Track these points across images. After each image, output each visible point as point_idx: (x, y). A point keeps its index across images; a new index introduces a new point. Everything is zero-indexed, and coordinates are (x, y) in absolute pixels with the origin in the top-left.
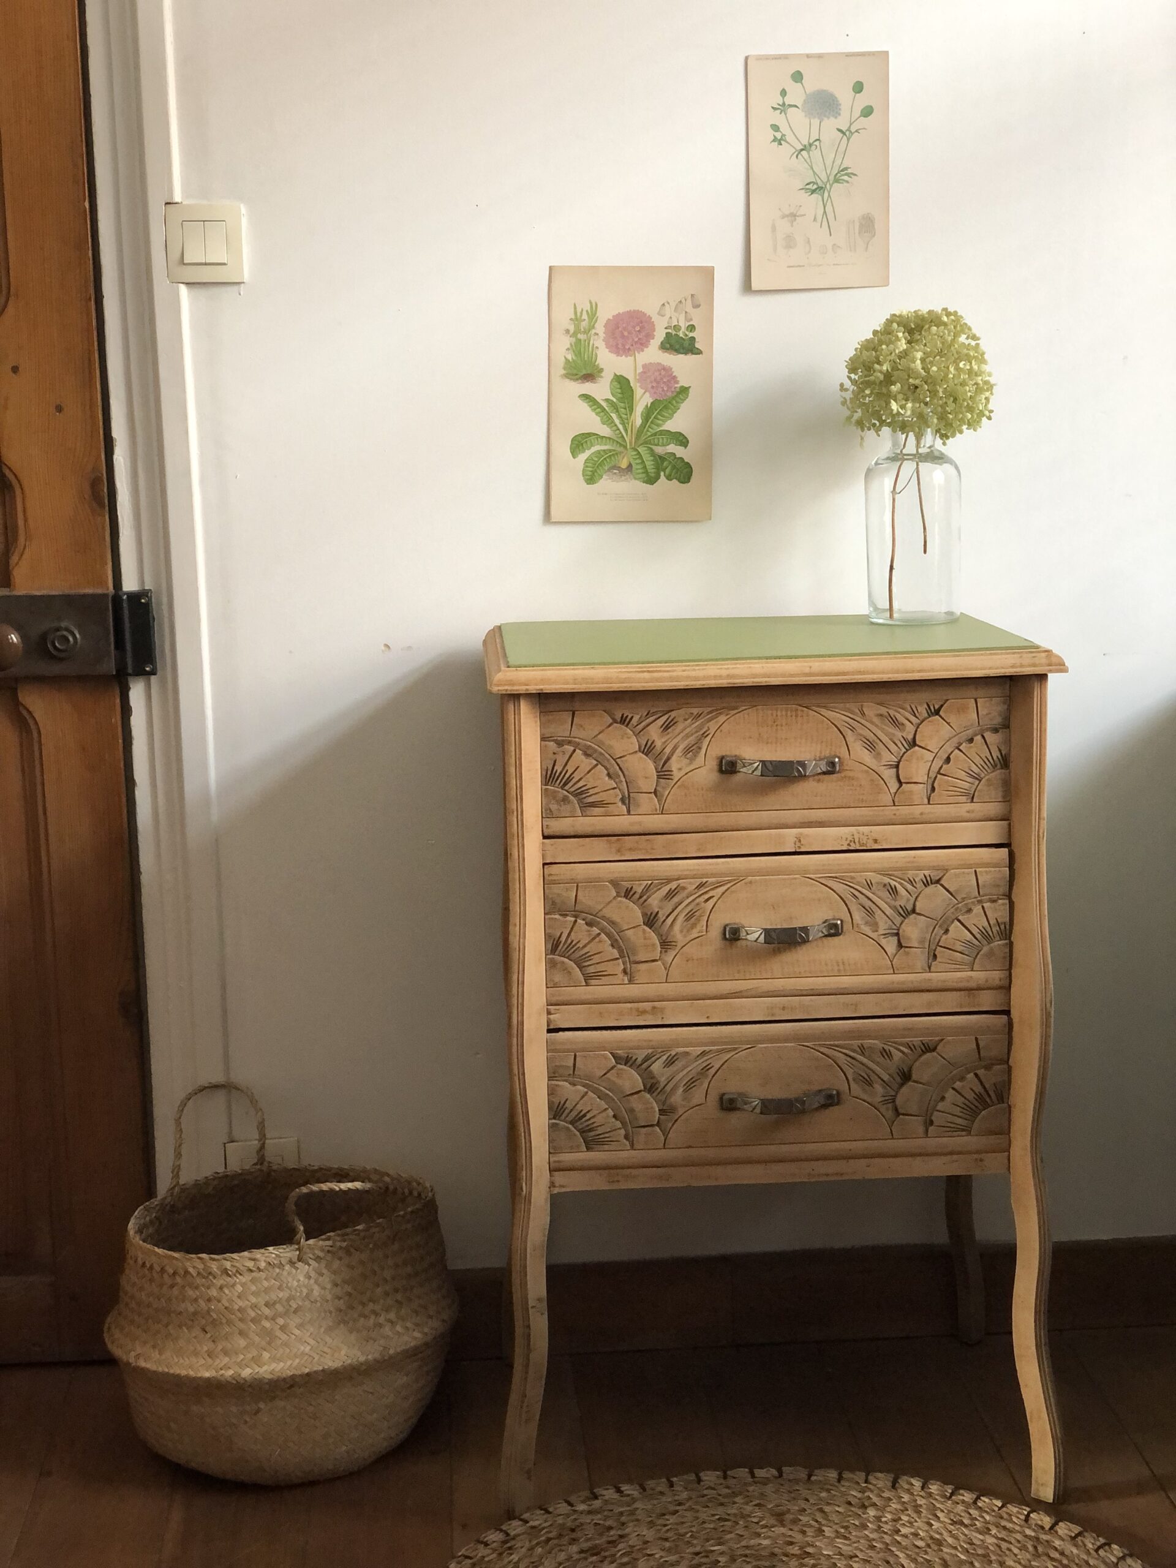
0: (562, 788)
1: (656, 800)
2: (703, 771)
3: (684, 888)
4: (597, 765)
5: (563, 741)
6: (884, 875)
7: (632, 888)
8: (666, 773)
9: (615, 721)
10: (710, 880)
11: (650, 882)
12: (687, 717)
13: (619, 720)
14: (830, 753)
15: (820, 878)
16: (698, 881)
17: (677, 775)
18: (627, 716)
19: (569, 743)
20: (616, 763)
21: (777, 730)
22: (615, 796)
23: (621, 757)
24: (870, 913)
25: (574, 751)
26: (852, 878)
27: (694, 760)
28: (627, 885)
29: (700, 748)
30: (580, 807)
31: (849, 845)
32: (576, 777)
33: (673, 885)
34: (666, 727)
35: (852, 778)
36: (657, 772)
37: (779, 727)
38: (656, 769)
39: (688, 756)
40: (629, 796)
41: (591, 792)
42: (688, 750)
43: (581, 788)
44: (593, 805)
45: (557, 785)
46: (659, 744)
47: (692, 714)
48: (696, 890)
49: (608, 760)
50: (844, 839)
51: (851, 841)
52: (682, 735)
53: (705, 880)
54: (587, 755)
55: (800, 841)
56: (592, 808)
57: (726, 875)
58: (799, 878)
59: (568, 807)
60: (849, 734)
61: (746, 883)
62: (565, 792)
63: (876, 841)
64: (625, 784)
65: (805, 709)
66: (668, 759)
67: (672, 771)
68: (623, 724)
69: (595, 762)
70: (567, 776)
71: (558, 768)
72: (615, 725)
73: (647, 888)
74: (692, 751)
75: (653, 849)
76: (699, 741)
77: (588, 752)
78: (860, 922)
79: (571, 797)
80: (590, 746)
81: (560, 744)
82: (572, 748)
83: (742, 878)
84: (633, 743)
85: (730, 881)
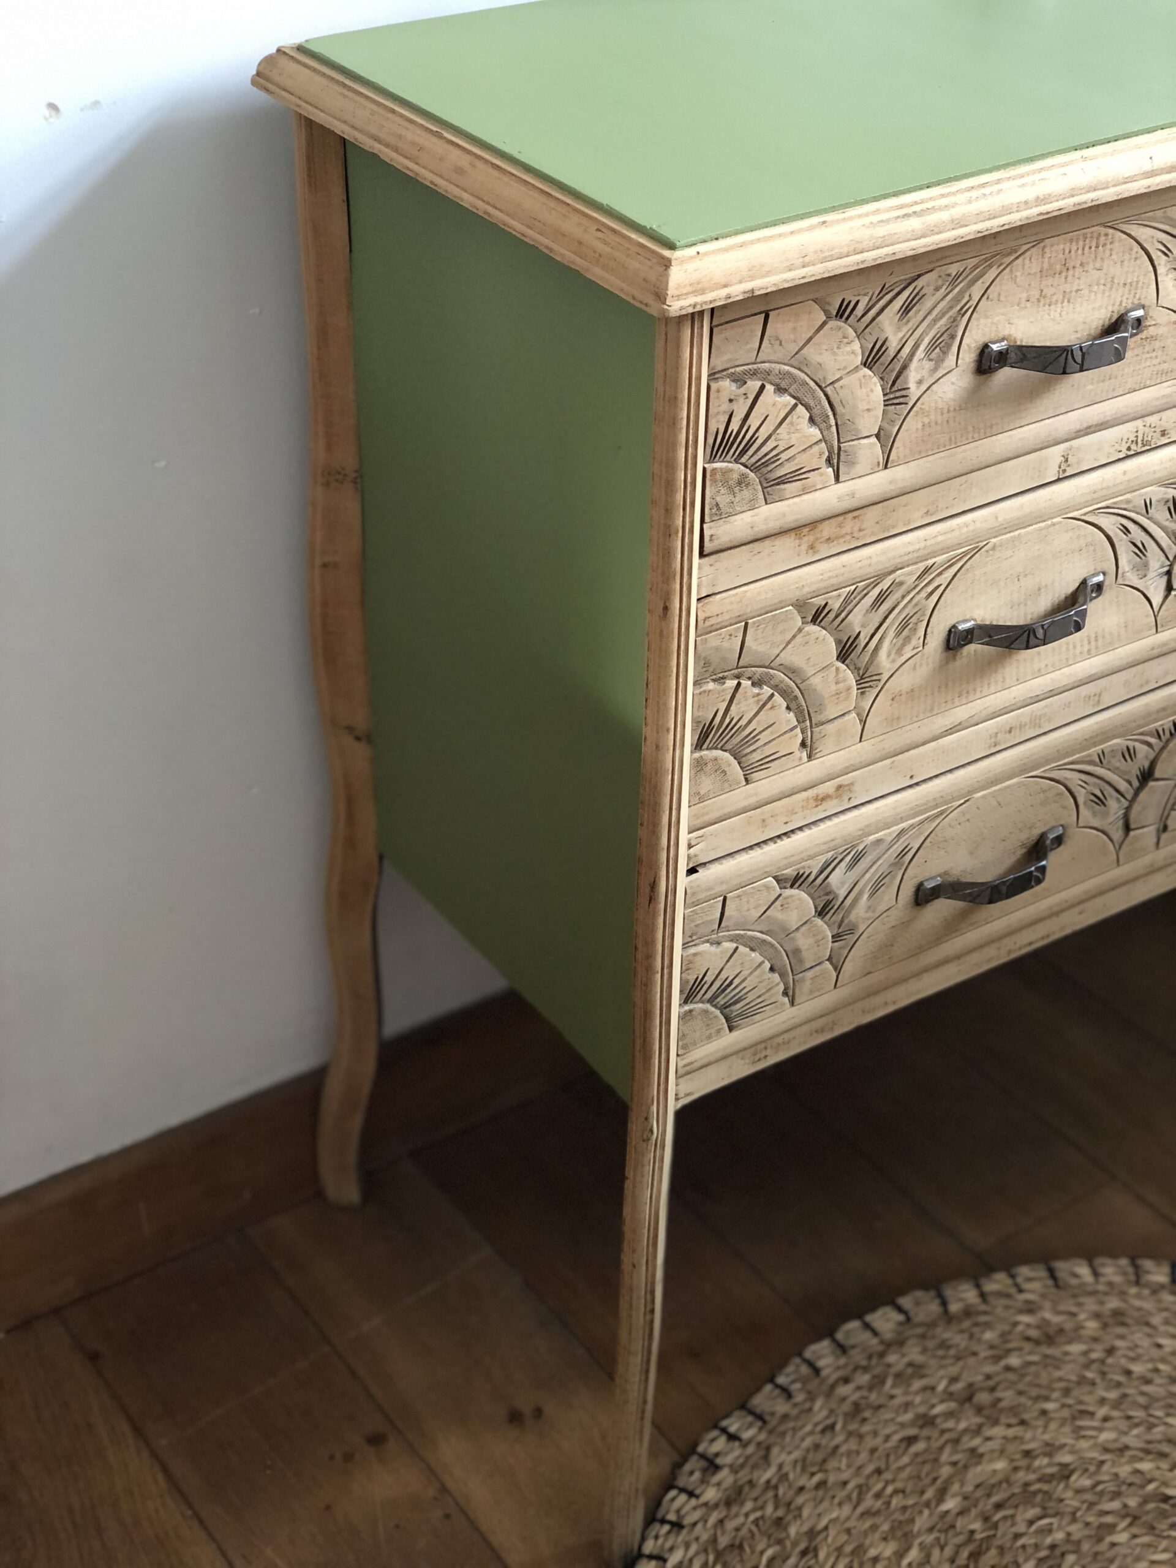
0: (736, 461)
1: (879, 445)
2: (952, 377)
3: (901, 584)
4: (795, 406)
5: (744, 373)
6: (1167, 486)
7: (826, 604)
8: (898, 394)
9: (829, 317)
10: (939, 559)
11: (854, 587)
12: (940, 282)
13: (834, 313)
14: (1133, 303)
15: (1085, 514)
16: (922, 566)
17: (914, 392)
18: (850, 302)
19: (754, 374)
20: (826, 395)
21: (1066, 278)
22: (816, 457)
23: (832, 383)
24: (1140, 550)
25: (763, 387)
26: (1128, 501)
27: (943, 361)
28: (819, 601)
29: (953, 337)
30: (763, 488)
31: (1129, 449)
32: (763, 434)
33: (885, 584)
34: (906, 309)
35: (1153, 338)
36: (885, 395)
37: (1071, 272)
38: (883, 390)
39: (933, 355)
40: (839, 448)
41: (784, 456)
42: (934, 345)
43: (766, 455)
44: (782, 481)
45: (728, 458)
46: (893, 345)
47: (949, 275)
48: (917, 582)
49: (813, 392)
50: (1125, 440)
51: (1132, 441)
52: (930, 318)
53: (930, 562)
54: (780, 390)
55: (1067, 461)
56: (782, 486)
57: (960, 545)
58: (1060, 523)
59: (746, 493)
60: (1161, 261)
61: (987, 551)
62: (742, 468)
63: (1163, 433)
64: (834, 429)
65: (1111, 231)
66: (904, 367)
67: (909, 388)
68: (841, 317)
69: (793, 401)
70: (748, 437)
71: (734, 426)
72: (833, 323)
73: (847, 601)
74: (941, 345)
75: (860, 530)
76: (954, 321)
77: (783, 385)
78: (1127, 569)
79: (752, 475)
80: (788, 373)
81: (740, 380)
82: (759, 384)
83: (982, 544)
84: (854, 352)
85: (965, 553)
